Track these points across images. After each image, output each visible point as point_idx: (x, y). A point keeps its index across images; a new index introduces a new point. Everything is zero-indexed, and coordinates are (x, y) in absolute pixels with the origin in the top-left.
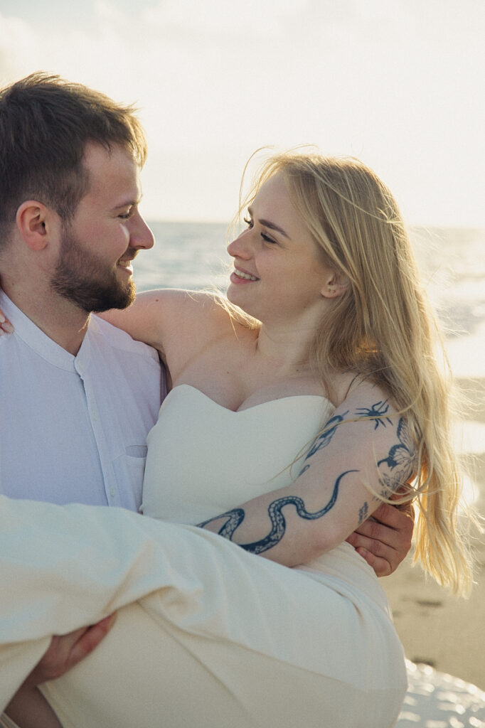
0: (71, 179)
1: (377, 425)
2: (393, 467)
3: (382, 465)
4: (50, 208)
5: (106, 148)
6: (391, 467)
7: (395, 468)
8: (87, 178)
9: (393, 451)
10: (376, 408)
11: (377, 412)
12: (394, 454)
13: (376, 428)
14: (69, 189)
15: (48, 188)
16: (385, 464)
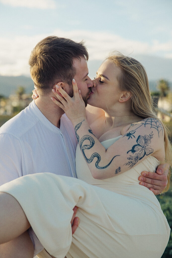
0: (70, 72)
1: (129, 138)
2: (134, 152)
3: (129, 152)
4: (65, 83)
5: (79, 59)
6: (133, 153)
7: (135, 153)
8: (75, 70)
9: (134, 147)
10: (130, 133)
11: (131, 134)
12: (134, 148)
13: (128, 139)
14: (70, 75)
15: (63, 76)
16: (131, 152)
